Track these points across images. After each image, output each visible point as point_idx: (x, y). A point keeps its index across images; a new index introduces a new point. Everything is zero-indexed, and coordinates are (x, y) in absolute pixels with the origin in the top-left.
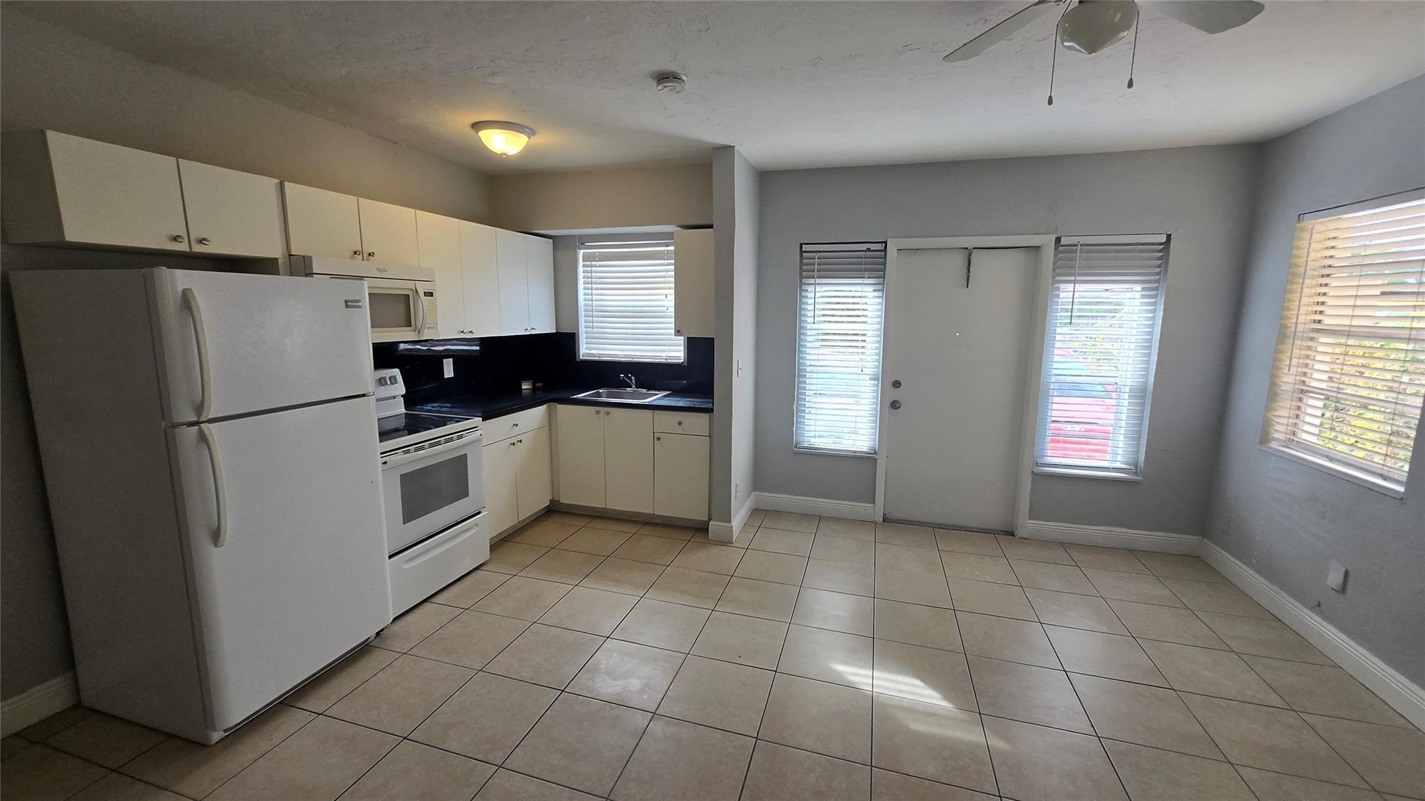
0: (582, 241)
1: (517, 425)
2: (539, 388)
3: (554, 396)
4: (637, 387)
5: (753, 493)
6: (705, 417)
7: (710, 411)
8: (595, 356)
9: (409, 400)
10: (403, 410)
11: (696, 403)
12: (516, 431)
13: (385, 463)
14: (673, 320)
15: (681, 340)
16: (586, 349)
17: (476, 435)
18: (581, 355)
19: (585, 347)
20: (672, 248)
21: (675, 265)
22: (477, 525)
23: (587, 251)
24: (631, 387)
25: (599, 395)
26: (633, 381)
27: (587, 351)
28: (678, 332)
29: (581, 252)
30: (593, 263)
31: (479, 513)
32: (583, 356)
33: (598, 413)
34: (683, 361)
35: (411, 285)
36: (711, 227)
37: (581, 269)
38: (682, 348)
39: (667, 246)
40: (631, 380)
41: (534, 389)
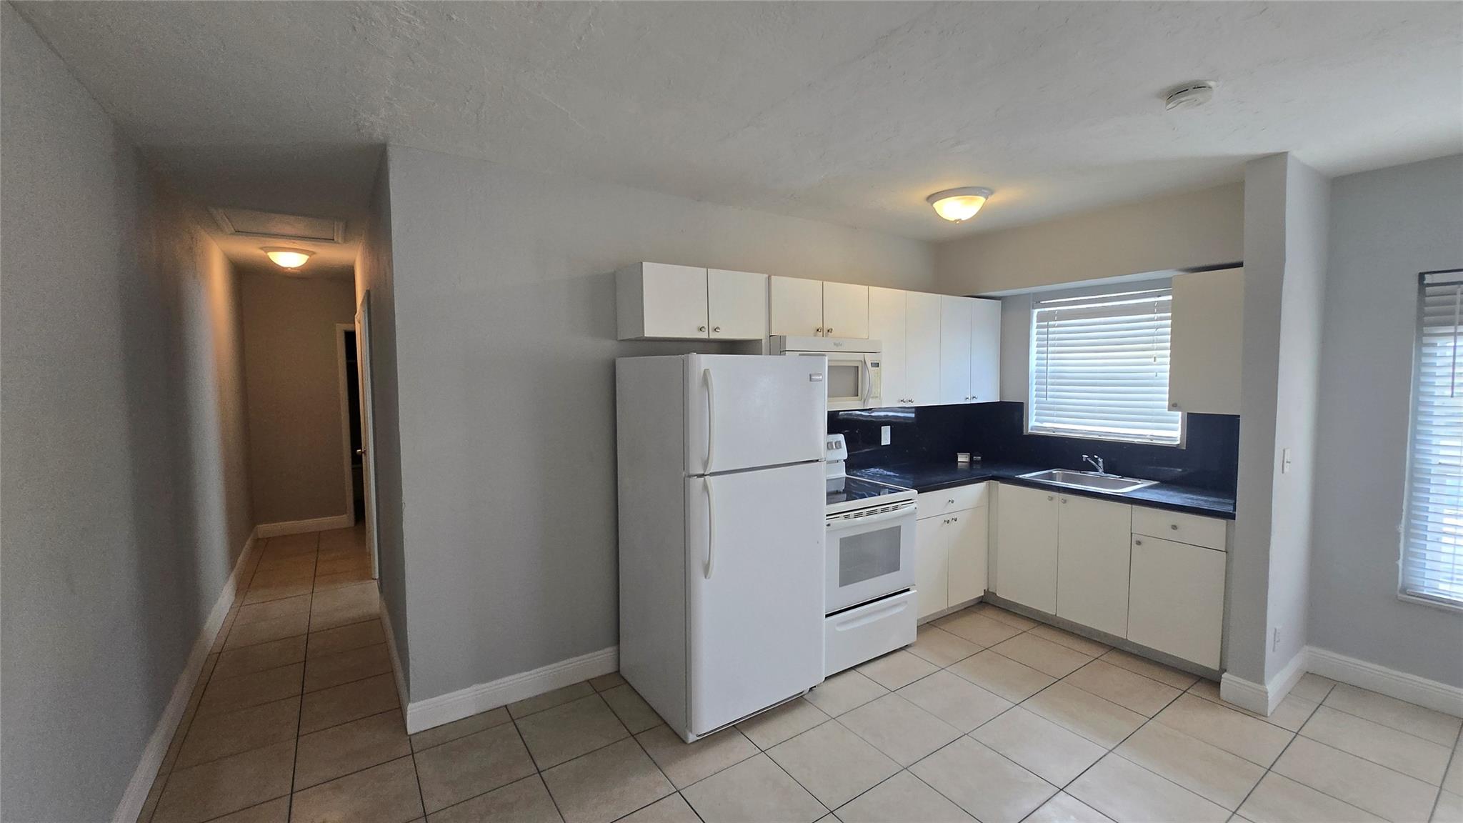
0: (1037, 300)
1: (953, 502)
2: (977, 462)
3: (995, 473)
4: (1105, 472)
5: (1307, 648)
6: (1220, 524)
7: (1230, 516)
8: (1049, 431)
9: (851, 465)
10: (844, 474)
11: (1201, 502)
12: (952, 507)
13: (828, 525)
14: (1167, 389)
15: (1178, 416)
16: (1036, 421)
17: (911, 507)
18: (1029, 429)
19: (1034, 419)
20: (1170, 298)
21: (1172, 318)
22: (906, 602)
23: (1043, 310)
24: (1097, 471)
25: (1051, 477)
26: (1101, 464)
27: (1038, 424)
28: (1173, 406)
29: (1036, 311)
30: (1050, 323)
31: (908, 590)
32: (1032, 429)
33: (1051, 499)
34: (1178, 442)
35: (860, 357)
36: (1240, 265)
37: (1034, 331)
38: (1179, 425)
39: (1159, 296)
40: (1096, 461)
41: (971, 461)
